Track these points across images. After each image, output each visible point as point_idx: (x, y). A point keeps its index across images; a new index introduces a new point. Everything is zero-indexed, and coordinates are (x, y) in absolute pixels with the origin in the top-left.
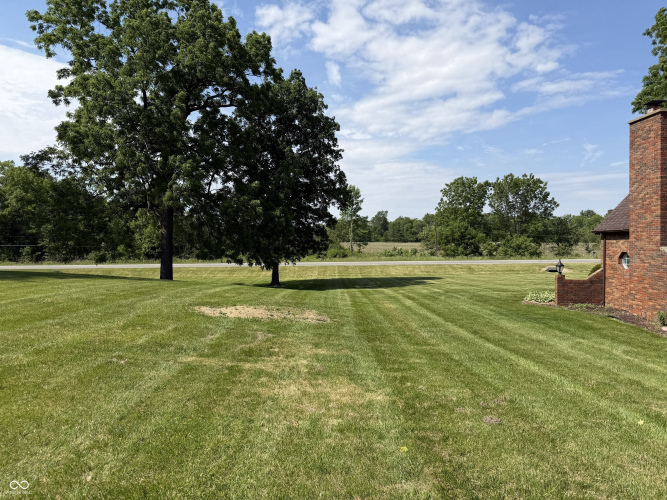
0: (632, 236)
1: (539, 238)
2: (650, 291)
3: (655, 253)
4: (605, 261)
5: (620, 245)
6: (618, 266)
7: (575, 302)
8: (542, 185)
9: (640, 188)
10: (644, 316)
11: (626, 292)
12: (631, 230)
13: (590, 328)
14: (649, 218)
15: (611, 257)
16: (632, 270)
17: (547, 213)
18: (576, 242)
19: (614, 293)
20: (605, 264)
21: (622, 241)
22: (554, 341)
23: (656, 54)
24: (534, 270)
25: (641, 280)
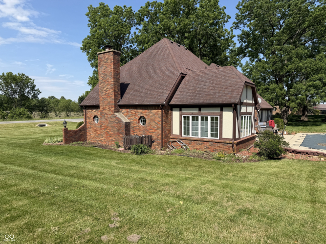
0: (101, 108)
1: (32, 109)
2: (110, 133)
3: (112, 116)
4: (86, 120)
5: (94, 112)
6: (93, 122)
7: (73, 141)
8: (32, 81)
9: (104, 85)
10: (107, 144)
11: (97, 134)
12: (100, 105)
13: (90, 154)
14: (109, 100)
15: (89, 118)
16: (101, 124)
17: (35, 96)
18: (50, 111)
19: (91, 136)
20: (86, 121)
21: (94, 110)
22: (82, 165)
23: (89, 27)
24: (32, 126)
25: (106, 128)
